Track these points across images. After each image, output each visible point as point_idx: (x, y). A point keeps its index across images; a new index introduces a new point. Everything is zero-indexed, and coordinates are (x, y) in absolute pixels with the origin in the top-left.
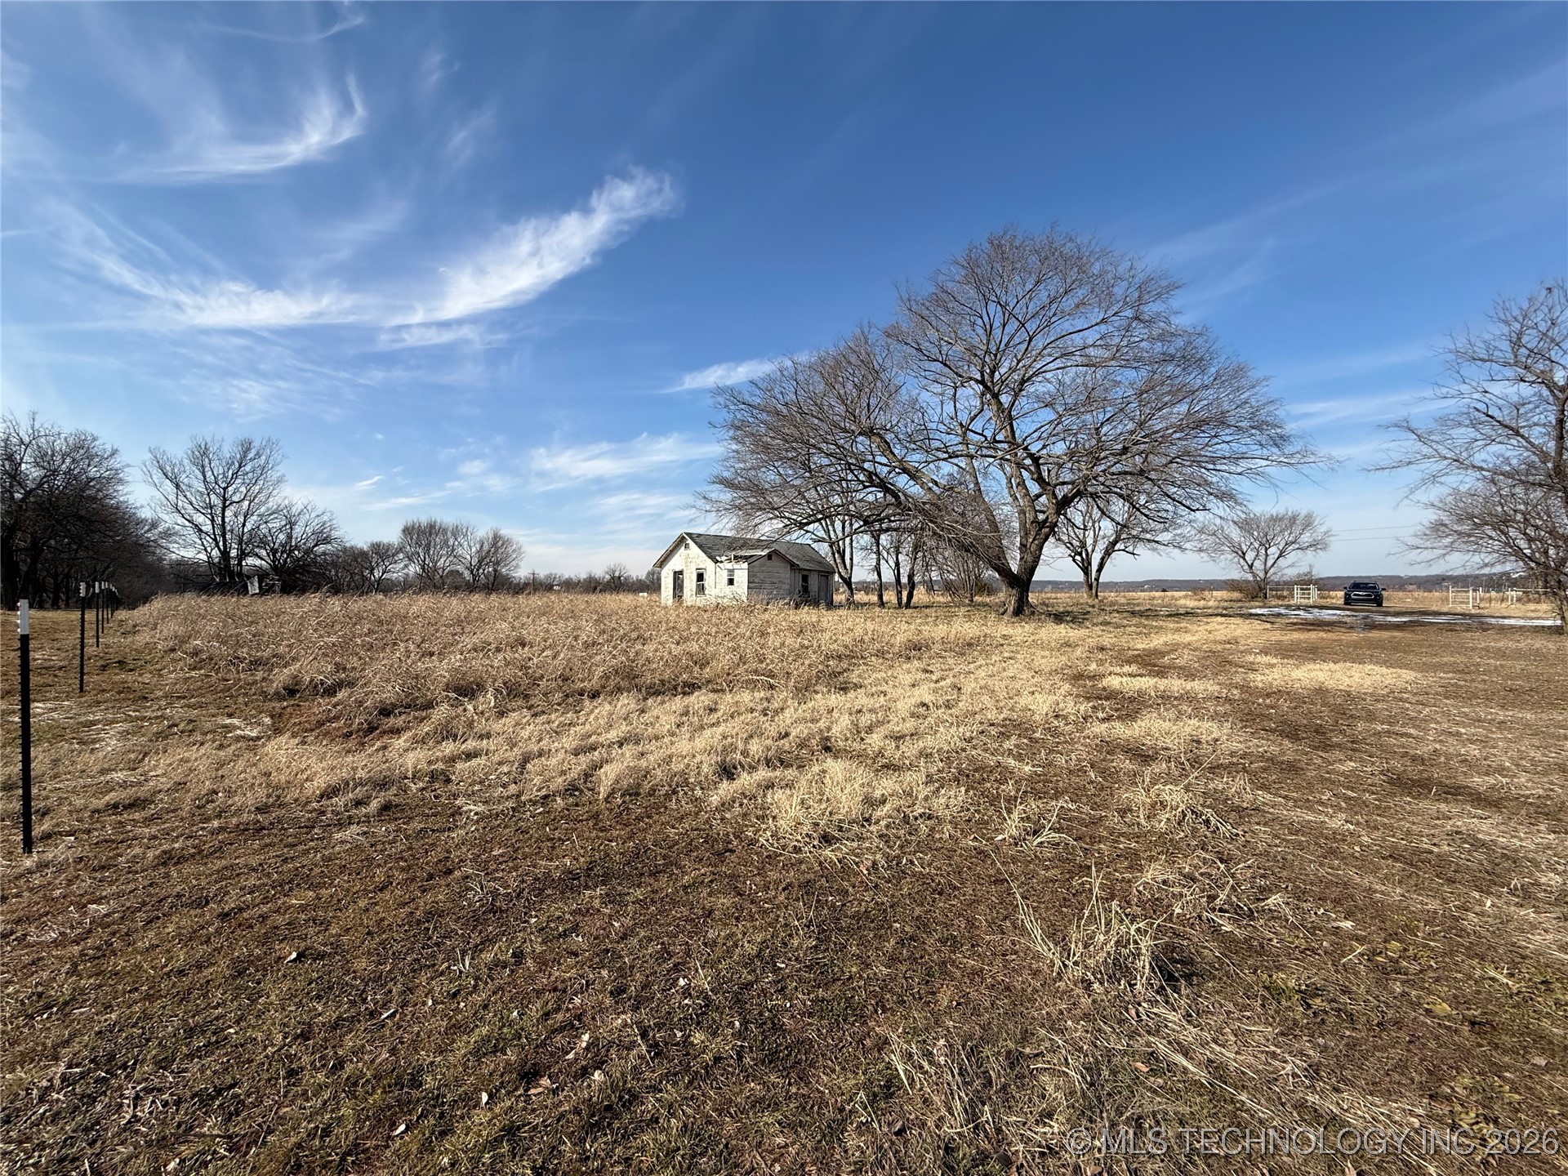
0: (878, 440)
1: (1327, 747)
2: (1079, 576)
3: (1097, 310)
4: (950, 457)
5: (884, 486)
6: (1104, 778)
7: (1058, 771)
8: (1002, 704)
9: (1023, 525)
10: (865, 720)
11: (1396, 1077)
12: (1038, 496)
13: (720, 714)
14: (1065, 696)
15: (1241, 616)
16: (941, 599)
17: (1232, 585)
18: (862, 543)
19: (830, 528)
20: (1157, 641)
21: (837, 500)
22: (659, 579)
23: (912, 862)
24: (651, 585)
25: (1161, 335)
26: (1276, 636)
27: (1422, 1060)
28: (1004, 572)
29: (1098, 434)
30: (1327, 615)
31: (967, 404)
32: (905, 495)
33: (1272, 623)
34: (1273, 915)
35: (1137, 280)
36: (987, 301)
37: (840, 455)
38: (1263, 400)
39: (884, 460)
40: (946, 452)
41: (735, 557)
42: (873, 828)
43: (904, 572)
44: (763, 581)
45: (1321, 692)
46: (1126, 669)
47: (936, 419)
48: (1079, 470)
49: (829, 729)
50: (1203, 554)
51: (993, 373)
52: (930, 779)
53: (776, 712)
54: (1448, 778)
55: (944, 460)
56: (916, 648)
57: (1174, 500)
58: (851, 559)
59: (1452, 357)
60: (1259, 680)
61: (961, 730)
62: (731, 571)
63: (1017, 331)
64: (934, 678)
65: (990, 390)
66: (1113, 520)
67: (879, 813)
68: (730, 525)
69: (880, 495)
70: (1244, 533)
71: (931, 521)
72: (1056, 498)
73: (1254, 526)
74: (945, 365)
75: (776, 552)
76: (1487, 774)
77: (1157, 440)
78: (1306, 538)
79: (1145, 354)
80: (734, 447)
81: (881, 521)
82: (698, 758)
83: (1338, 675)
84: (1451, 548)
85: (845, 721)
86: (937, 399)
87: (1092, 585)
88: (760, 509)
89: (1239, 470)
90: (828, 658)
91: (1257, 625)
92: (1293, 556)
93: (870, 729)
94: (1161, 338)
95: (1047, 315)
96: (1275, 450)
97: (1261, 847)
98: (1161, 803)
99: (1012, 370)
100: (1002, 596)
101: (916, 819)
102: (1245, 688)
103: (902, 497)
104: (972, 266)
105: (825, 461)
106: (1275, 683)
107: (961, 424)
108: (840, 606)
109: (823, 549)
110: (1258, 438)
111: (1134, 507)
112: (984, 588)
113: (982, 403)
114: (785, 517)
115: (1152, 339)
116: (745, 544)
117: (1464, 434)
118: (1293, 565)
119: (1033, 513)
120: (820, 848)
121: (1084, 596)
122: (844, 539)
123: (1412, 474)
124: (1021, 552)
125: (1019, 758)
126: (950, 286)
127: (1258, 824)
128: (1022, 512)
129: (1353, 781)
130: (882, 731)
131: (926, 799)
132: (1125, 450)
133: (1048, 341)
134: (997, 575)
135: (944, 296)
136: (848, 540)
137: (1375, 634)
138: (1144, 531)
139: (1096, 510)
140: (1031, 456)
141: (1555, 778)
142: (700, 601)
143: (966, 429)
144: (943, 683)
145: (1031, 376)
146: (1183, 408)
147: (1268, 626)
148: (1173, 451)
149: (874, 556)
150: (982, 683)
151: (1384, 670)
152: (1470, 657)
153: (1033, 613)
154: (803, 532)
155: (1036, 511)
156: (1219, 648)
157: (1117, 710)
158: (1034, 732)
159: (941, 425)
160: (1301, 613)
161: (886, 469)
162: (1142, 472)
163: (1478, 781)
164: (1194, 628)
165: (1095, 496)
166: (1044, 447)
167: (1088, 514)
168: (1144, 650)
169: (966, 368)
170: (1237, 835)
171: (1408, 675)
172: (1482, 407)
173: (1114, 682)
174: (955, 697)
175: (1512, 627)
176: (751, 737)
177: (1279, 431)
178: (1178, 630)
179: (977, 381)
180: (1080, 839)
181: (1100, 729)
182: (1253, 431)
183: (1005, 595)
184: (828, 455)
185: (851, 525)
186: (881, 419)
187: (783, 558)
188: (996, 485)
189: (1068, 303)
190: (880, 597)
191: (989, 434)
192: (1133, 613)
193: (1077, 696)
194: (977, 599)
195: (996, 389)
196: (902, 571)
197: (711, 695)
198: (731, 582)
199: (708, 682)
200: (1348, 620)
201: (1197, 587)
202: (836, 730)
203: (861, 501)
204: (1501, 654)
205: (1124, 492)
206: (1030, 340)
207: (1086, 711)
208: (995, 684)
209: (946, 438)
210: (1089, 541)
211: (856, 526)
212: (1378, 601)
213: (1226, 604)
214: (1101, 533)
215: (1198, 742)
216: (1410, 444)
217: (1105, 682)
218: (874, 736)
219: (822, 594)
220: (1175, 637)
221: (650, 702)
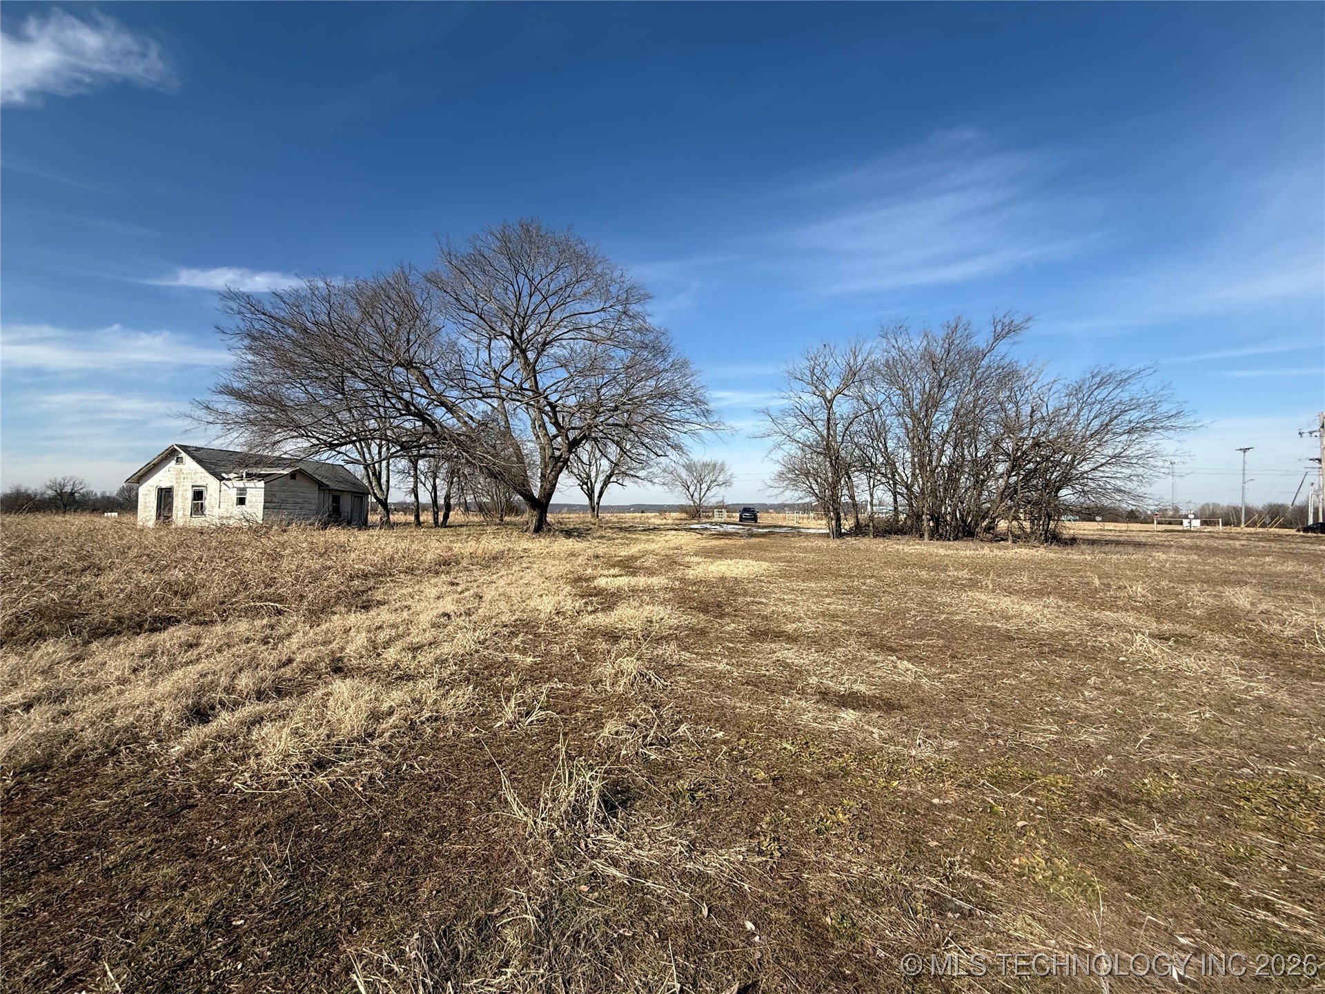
0: (417, 373)
1: (722, 616)
2: (586, 501)
3: (598, 300)
4: (484, 397)
5: (420, 415)
6: (586, 659)
7: (553, 658)
8: (515, 608)
9: (543, 459)
10: (382, 636)
11: (735, 830)
12: (555, 437)
13: (201, 649)
14: (565, 596)
15: (685, 530)
16: (476, 519)
17: (681, 509)
18: (400, 466)
19: (365, 450)
20: (634, 550)
21: (372, 424)
22: (137, 495)
23: (412, 767)
24: (126, 503)
25: (640, 329)
26: (704, 543)
27: (749, 813)
28: (528, 497)
29: (599, 393)
30: (730, 528)
31: (499, 354)
32: (441, 425)
33: (702, 534)
34: (681, 740)
35: (625, 285)
36: (517, 273)
37: (376, 382)
38: (698, 386)
39: (423, 392)
40: (481, 392)
41: (247, 474)
42: (376, 742)
43: (441, 494)
44: (284, 501)
45: (723, 579)
46: (612, 571)
47: (473, 362)
48: (586, 419)
49: (342, 649)
50: (665, 487)
51: (521, 332)
52: (441, 683)
53: (281, 639)
54: (777, 627)
55: (479, 398)
56: (446, 564)
57: (647, 447)
58: (388, 481)
59: (786, 375)
60: (691, 574)
61: (477, 634)
62: (242, 491)
63: (541, 302)
64: (459, 589)
65: (519, 347)
66: (609, 459)
67: (384, 726)
68: (242, 440)
69: (419, 424)
70: (688, 473)
71: (464, 451)
72: (568, 439)
73: (694, 469)
74: (481, 317)
75: (301, 472)
76: (793, 623)
77: (638, 403)
78: (721, 479)
79: (630, 340)
80: (250, 357)
81: (419, 447)
82: (158, 705)
83: (732, 568)
84: (787, 488)
85: (361, 639)
86: (474, 346)
87: (594, 508)
88: (280, 426)
89: (685, 430)
90: (352, 578)
91: (694, 536)
92: (714, 490)
93: (387, 644)
94: (640, 330)
95: (564, 295)
96: (704, 419)
97: (680, 691)
98: (622, 671)
99: (537, 334)
100: (526, 517)
101: (422, 723)
102: (682, 580)
103: (438, 427)
104: (505, 240)
105: (362, 386)
106: (699, 575)
107: (495, 371)
108: (374, 526)
109: (359, 471)
110: (695, 410)
111: (623, 451)
112: (513, 509)
113: (513, 355)
114: (314, 437)
115: (636, 331)
116: (261, 461)
117: (791, 420)
118: (713, 497)
119: (551, 450)
120: (311, 775)
121: (589, 517)
122: (380, 462)
123: (769, 442)
124: (542, 481)
125: (524, 652)
126: (487, 252)
127: (680, 675)
128: (543, 449)
129: (733, 636)
130: (400, 644)
131: (435, 702)
132: (616, 408)
133: (565, 316)
134: (521, 498)
135: (482, 259)
136: (384, 463)
137: (753, 540)
138: (629, 468)
139: (597, 451)
140: (550, 404)
141: (820, 620)
142: (197, 522)
143: (498, 376)
144: (467, 594)
145: (551, 341)
146: (653, 383)
147: (700, 536)
148: (648, 412)
149: (412, 479)
150: (501, 590)
151: (755, 563)
152: (793, 552)
153: (549, 530)
154: (334, 453)
155: (553, 449)
156: (671, 552)
157: (601, 604)
158: (539, 628)
159: (476, 368)
160: (718, 527)
161: (424, 401)
162: (627, 426)
163: (790, 628)
164: (658, 539)
165: (595, 440)
166: (561, 398)
167: (591, 454)
168: (625, 556)
169: (499, 324)
170: (667, 686)
171: (765, 565)
172: (798, 406)
173: (602, 582)
174: (476, 605)
175: (811, 534)
176: (240, 670)
177: (706, 406)
178: (648, 541)
179: (507, 336)
180: (563, 711)
181: (587, 620)
182: (693, 405)
183: (529, 516)
184: (365, 381)
185: (388, 449)
186: (421, 355)
187: (310, 478)
188: (522, 423)
189: (579, 290)
190: (417, 517)
191: (517, 381)
192: (621, 529)
193: (575, 595)
194: (507, 519)
195: (524, 346)
196: (438, 493)
197: (193, 628)
198: (241, 501)
199: (192, 614)
200: (740, 531)
201: (662, 510)
202: (350, 649)
203: (398, 427)
204: (805, 550)
205: (616, 438)
206: (551, 312)
207: (580, 607)
208: (513, 591)
209: (481, 380)
210: (593, 474)
211: (393, 450)
212: (755, 519)
213: (678, 522)
214: (601, 469)
215: (651, 622)
216: (769, 424)
217: (596, 583)
218: (391, 650)
219: (356, 514)
220: (645, 546)
221: (94, 646)
